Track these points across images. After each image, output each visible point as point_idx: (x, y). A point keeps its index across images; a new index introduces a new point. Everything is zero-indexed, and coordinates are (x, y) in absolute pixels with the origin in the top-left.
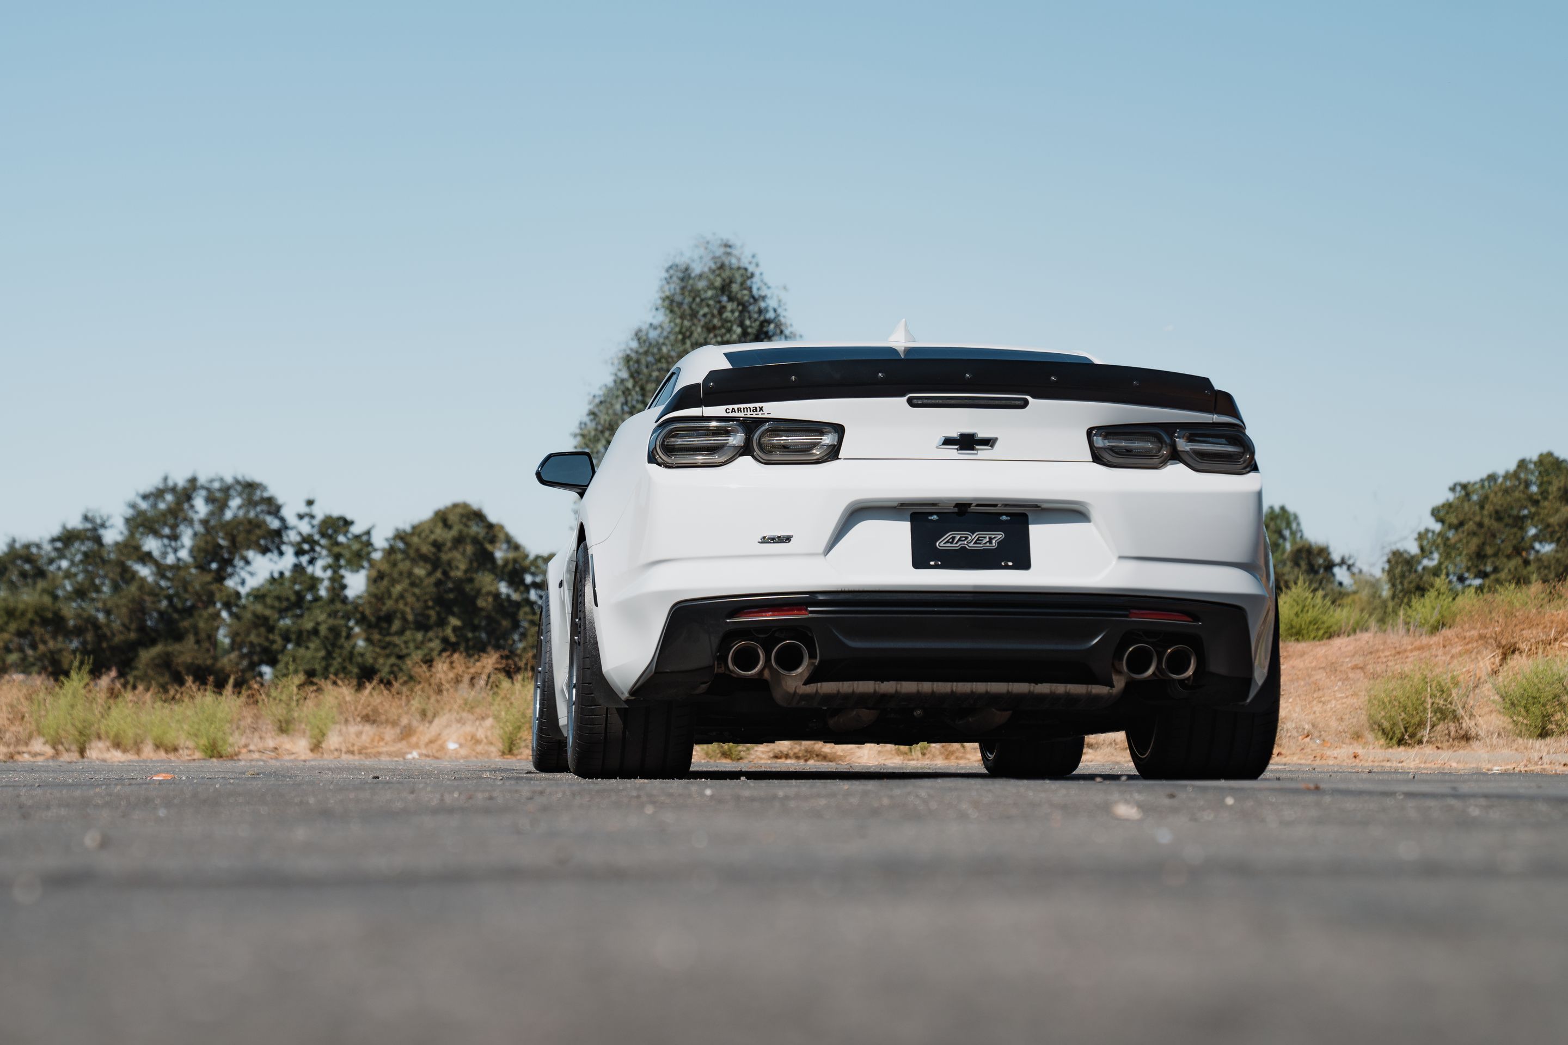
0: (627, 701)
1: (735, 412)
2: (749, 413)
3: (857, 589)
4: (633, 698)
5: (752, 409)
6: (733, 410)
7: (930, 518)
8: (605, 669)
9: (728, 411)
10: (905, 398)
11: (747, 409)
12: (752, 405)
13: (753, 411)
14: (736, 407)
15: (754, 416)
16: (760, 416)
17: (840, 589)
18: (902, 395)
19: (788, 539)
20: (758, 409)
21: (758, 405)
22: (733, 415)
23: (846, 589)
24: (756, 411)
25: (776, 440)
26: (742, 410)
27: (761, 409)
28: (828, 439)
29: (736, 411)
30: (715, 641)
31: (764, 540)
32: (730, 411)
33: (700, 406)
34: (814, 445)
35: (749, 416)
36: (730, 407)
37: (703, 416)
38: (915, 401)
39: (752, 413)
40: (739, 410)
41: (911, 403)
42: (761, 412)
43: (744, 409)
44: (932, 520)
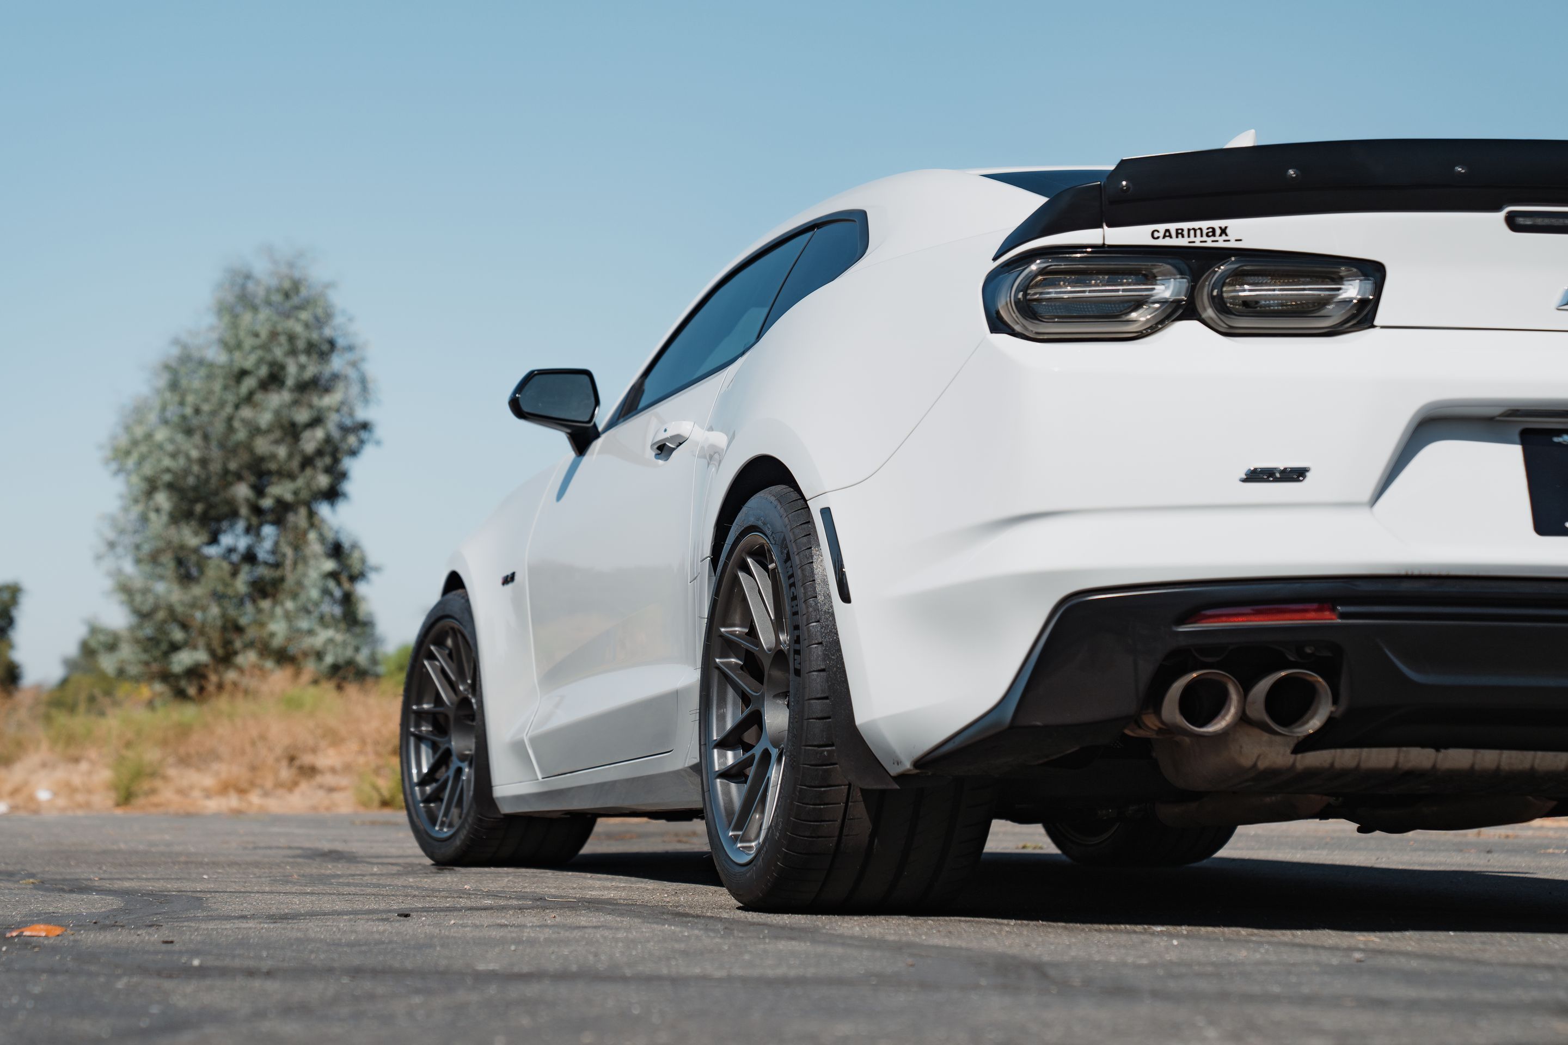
0: (902, 778)
1: (1170, 236)
2: (1198, 239)
3: (1435, 572)
4: (918, 771)
5: (1205, 232)
6: (1167, 234)
7: (1556, 439)
8: (861, 718)
9: (1156, 235)
10: (1501, 215)
11: (1195, 230)
12: (1205, 225)
13: (1207, 235)
14: (1173, 227)
15: (1209, 244)
16: (1221, 244)
17: (1403, 572)
18: (1496, 208)
19: (1296, 475)
20: (1218, 232)
21: (1217, 224)
22: (1168, 242)
23: (1416, 572)
24: (1214, 235)
25: (1246, 291)
26: (1185, 233)
27: (1224, 231)
28: (1352, 290)
29: (1174, 234)
30: (1147, 669)
31: (1255, 476)
32: (1161, 234)
33: (1099, 226)
34: (1321, 303)
35: (1198, 244)
36: (1162, 227)
37: (1104, 245)
38: (1521, 221)
39: (1205, 238)
40: (1179, 233)
41: (1513, 223)
42: (1224, 237)
43: (1189, 230)
44: (1560, 443)
